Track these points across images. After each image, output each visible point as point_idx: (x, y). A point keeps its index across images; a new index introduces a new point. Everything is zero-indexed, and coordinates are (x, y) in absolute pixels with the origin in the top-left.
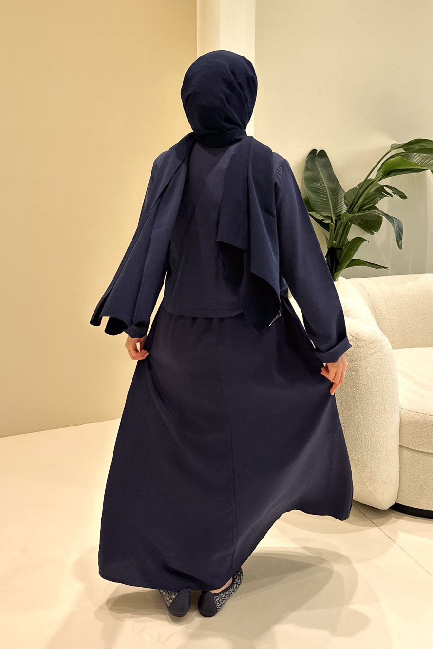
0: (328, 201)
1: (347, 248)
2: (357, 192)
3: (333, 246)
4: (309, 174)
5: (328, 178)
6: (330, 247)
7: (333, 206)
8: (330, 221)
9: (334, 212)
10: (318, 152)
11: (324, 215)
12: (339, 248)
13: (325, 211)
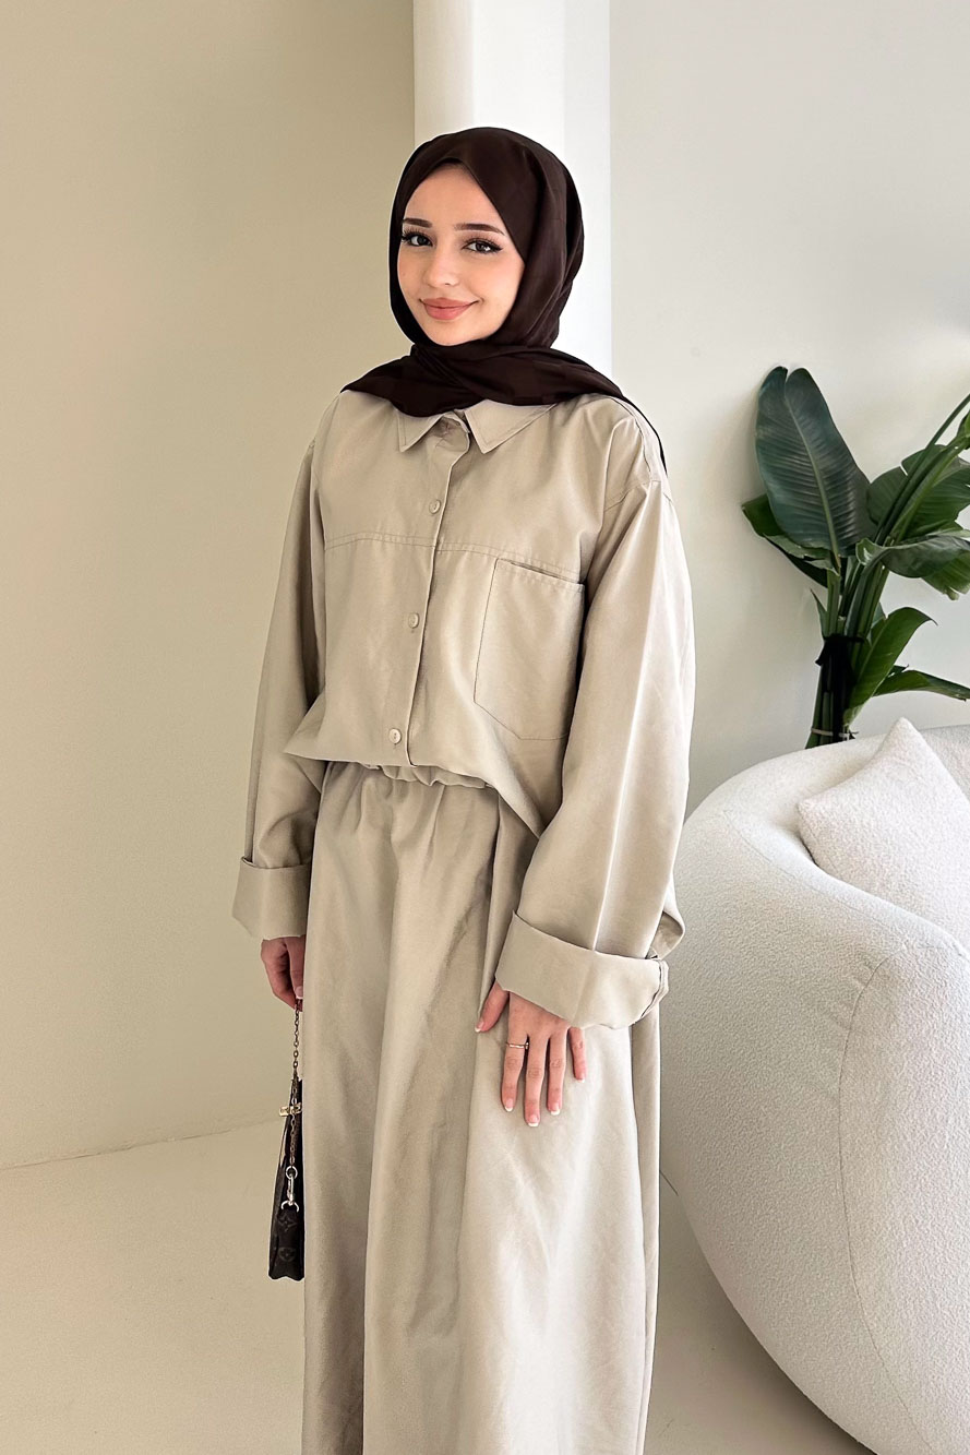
0: (822, 507)
1: (879, 637)
2: (902, 483)
3: (838, 632)
4: (770, 430)
5: (818, 442)
6: (833, 635)
7: (834, 520)
8: (828, 562)
9: (838, 537)
10: (788, 374)
11: (813, 545)
12: (856, 638)
13: (812, 535)
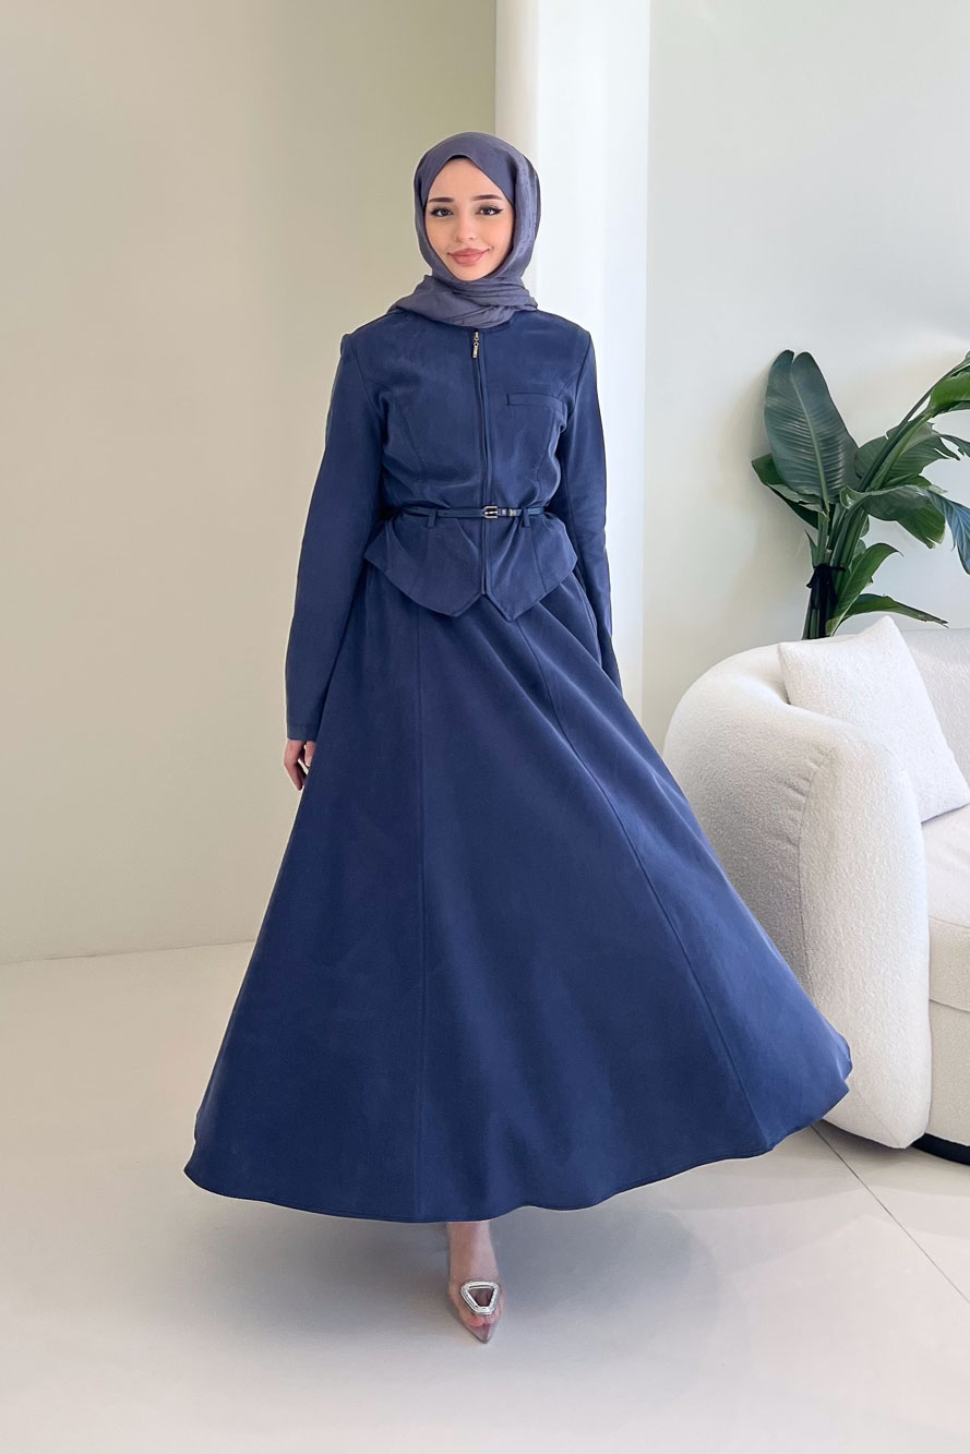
0: (816, 464)
1: (856, 568)
2: (883, 445)
3: (826, 561)
4: (775, 401)
5: (816, 416)
6: (821, 565)
7: (825, 473)
8: (819, 506)
9: (828, 487)
10: (795, 356)
11: (807, 492)
12: (839, 568)
13: (808, 484)
